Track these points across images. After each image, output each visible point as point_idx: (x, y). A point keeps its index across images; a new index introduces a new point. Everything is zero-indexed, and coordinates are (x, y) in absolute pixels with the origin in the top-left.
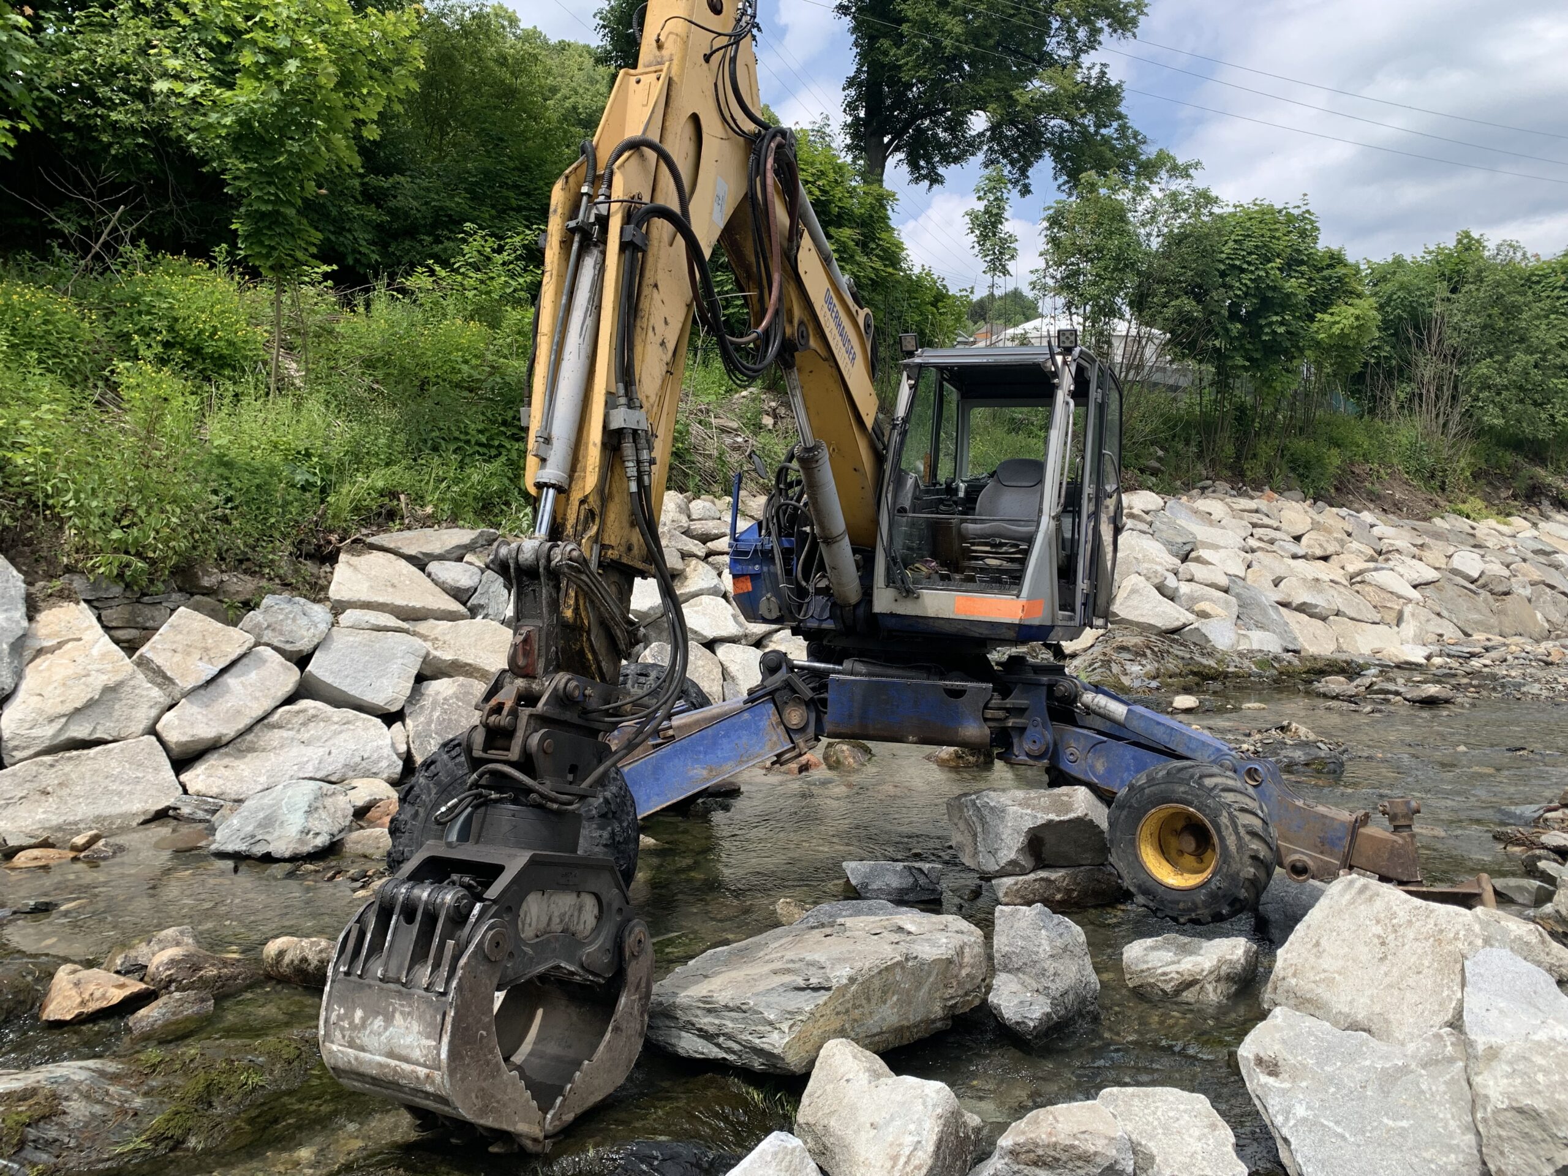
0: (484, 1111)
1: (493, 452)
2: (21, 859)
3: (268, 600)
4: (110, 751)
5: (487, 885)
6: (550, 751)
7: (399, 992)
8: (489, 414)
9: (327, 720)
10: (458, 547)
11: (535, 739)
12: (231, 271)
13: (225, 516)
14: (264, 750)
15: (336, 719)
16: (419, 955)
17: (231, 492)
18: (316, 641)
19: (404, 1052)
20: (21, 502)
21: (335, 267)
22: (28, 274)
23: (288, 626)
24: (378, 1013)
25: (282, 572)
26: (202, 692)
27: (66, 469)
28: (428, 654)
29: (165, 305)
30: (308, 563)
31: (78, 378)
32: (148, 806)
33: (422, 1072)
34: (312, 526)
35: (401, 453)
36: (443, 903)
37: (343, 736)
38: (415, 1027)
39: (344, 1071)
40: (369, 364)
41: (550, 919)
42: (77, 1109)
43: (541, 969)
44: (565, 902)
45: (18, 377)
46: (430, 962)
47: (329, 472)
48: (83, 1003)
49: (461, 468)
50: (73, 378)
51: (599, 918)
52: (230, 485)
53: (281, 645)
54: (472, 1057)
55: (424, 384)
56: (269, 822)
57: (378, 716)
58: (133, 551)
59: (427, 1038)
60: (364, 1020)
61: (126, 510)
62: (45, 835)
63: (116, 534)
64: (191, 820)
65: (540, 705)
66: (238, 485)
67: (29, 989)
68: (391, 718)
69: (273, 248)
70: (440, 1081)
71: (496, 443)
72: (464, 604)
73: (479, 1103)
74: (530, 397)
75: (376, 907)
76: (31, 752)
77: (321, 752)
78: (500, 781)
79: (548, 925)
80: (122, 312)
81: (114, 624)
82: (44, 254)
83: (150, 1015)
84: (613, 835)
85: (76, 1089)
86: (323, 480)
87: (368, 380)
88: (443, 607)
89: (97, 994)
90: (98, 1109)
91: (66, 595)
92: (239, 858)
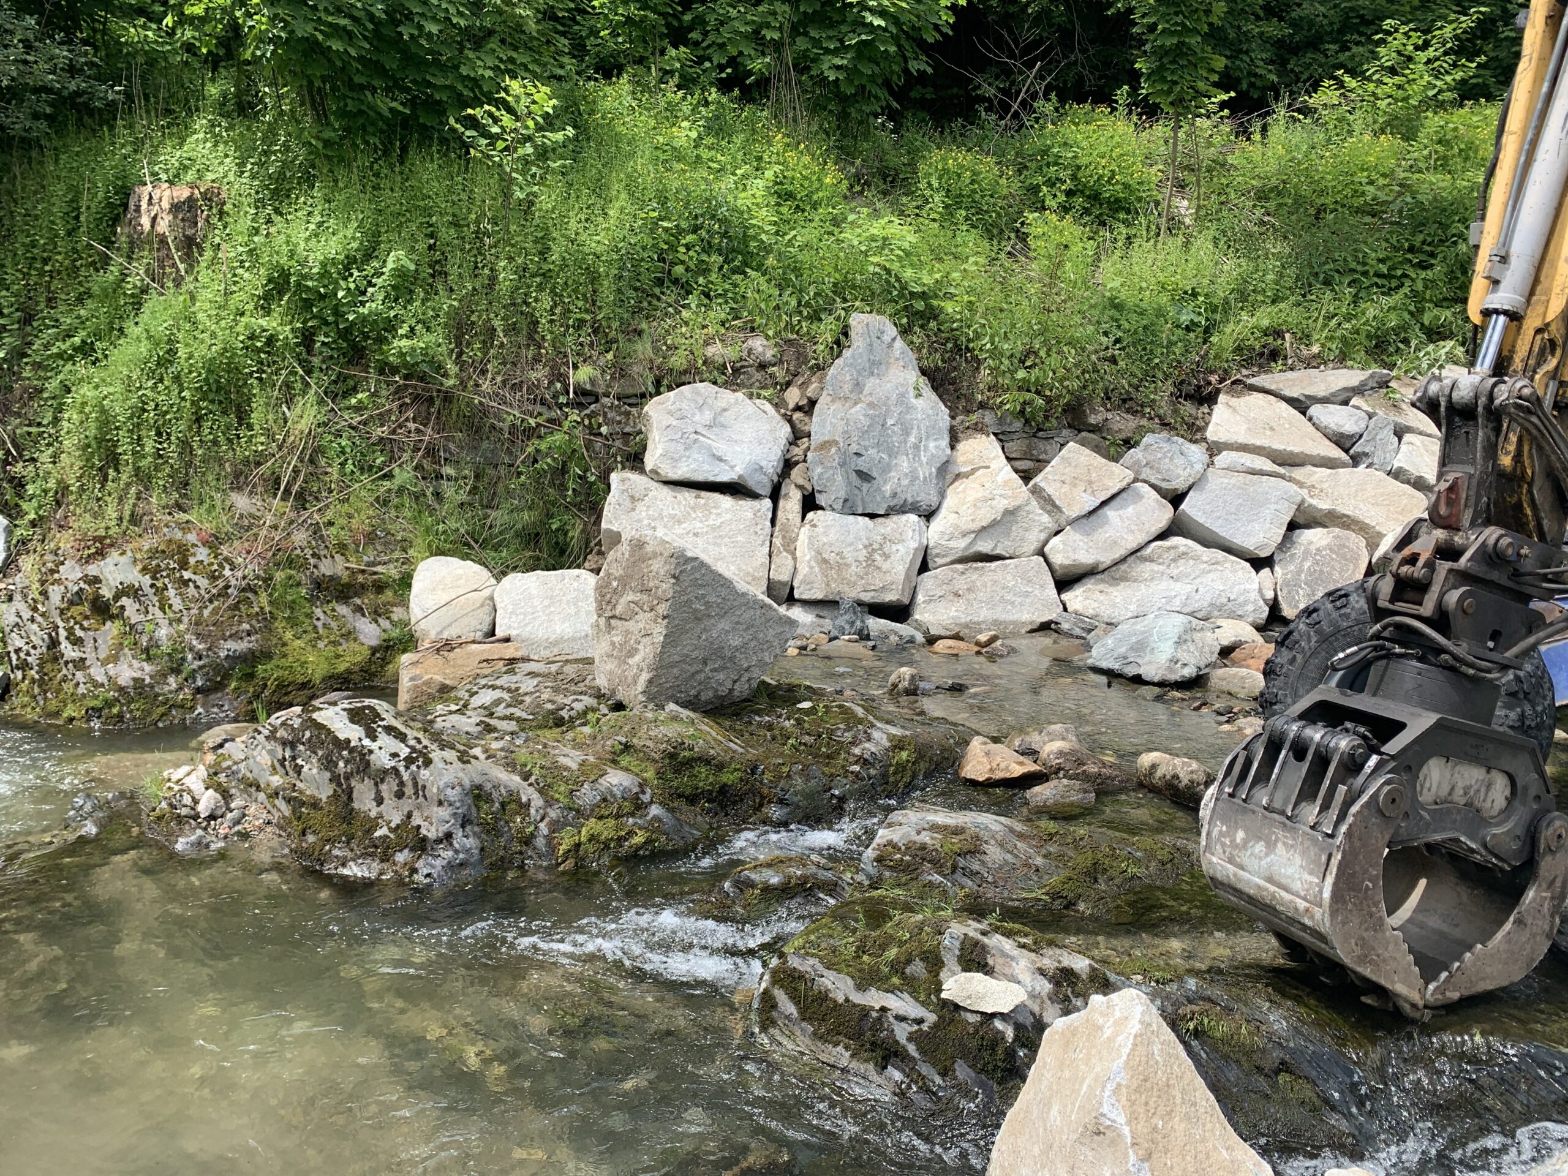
0: (1363, 959)
1: (1394, 283)
2: (940, 645)
3: (1148, 439)
4: (1006, 566)
5: (1385, 740)
6: (1470, 611)
7: (1285, 825)
8: (1394, 241)
9: (1197, 558)
10: (1345, 389)
11: (1453, 597)
12: (1130, 112)
13: (1113, 356)
14: (1135, 581)
15: (1205, 558)
16: (1308, 792)
17: (1120, 334)
18: (1191, 481)
19: (1284, 881)
20: (949, 346)
21: (1233, 94)
22: (959, 139)
23: (1165, 464)
24: (1260, 839)
25: (1162, 412)
26: (1084, 521)
27: (985, 316)
28: (1303, 501)
29: (1070, 155)
30: (1188, 404)
31: (995, 232)
32: (1034, 618)
33: (1302, 905)
34: (1194, 367)
35: (1290, 288)
36: (1336, 749)
37: (1211, 576)
38: (1298, 860)
39: (1222, 884)
40: (1262, 195)
41: (1453, 789)
42: (994, 854)
43: (1438, 837)
44: (1470, 775)
45: (950, 234)
46: (1319, 802)
47: (1214, 310)
48: (991, 770)
49: (1354, 302)
50: (992, 232)
51: (1510, 801)
52: (1119, 327)
53: (1158, 483)
54: (1354, 904)
55: (1321, 210)
56: (1140, 647)
57: (1247, 560)
58: (1033, 389)
59: (1310, 873)
60: (1245, 842)
61: (1030, 352)
62: (957, 629)
63: (1021, 374)
64: (1069, 635)
65: (1463, 560)
66: (1127, 326)
67: (950, 750)
68: (1259, 563)
69: (1175, 83)
70: (1319, 917)
71: (1399, 273)
72: (1347, 451)
73: (1358, 951)
74: (1484, 209)
75: (1264, 738)
76: (948, 560)
77: (1189, 588)
78: (1406, 635)
79: (1450, 794)
80: (1033, 165)
81: (1014, 456)
82: (971, 118)
83: (1041, 793)
84: (1522, 717)
85: (993, 837)
86: (1207, 319)
87: (1259, 212)
88: (1322, 454)
89: (1003, 766)
90: (1009, 857)
91: (979, 428)
92: (1111, 675)
